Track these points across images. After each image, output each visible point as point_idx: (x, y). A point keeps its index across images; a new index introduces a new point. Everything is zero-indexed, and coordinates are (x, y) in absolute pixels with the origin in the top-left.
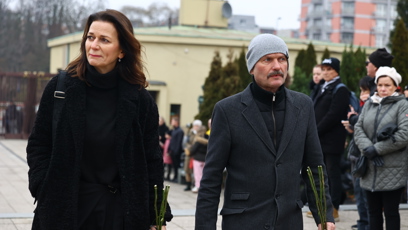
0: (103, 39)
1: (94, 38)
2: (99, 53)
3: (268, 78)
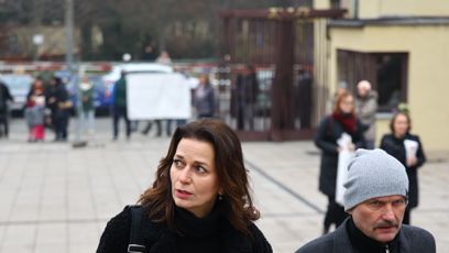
0: (197, 166)
1: (185, 164)
2: (189, 188)
3: (378, 231)
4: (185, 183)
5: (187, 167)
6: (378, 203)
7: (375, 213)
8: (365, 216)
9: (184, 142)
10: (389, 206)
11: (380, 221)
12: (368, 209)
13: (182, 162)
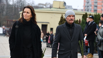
3: (70, 21)
4: (26, 15)
5: (26, 13)
6: (70, 16)
7: (69, 18)
8: (68, 19)
9: (25, 9)
10: (72, 17)
11: (70, 19)
12: (68, 17)
13: (25, 12)
